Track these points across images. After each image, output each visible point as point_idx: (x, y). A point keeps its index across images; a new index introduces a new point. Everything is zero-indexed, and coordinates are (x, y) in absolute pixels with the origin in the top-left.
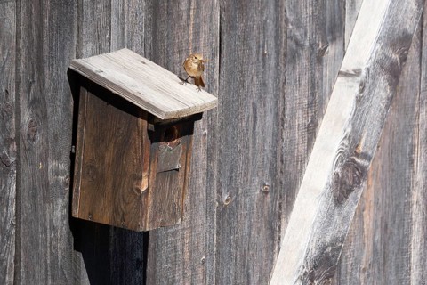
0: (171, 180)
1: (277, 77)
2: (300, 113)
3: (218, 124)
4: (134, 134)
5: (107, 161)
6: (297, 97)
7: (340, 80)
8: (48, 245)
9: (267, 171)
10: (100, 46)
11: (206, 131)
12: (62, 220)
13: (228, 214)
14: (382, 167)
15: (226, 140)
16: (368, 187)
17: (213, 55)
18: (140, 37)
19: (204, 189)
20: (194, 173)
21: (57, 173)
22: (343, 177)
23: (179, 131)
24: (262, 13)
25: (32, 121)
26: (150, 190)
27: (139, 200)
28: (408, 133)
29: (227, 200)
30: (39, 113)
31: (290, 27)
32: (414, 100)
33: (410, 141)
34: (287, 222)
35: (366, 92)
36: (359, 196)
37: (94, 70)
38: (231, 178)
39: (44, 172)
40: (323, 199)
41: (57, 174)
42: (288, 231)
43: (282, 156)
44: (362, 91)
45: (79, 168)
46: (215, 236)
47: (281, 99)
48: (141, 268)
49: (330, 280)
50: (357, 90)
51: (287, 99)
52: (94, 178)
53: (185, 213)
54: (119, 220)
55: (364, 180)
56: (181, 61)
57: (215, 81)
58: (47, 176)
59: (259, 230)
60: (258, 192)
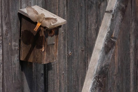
0: (52, 47)
1: (85, 13)
2: (93, 25)
3: (67, 29)
6: (92, 19)
7: (105, 14)
8: (13, 69)
9: (83, 44)
10: (28, 5)
11: (63, 31)
12: (17, 61)
13: (71, 58)
14: (120, 41)
15: (70, 34)
16: (116, 48)
17: (65, 7)
18: (41, 2)
19: (63, 50)
20: (60, 45)
21: (15, 46)
22: (108, 45)
23: (54, 32)
25: (6, 30)
26: (45, 51)
27: (42, 54)
28: (128, 30)
29: (70, 53)
30: (9, 27)
32: (130, 20)
33: (129, 33)
34: (90, 60)
35: (114, 17)
36: (113, 51)
37: (26, 12)
38: (71, 46)
40: (101, 52)
42: (90, 63)
43: (88, 39)
44: (113, 17)
45: (22, 44)
46: (67, 65)
47: (87, 20)
48: (43, 76)
49: (104, 78)
50: (111, 17)
51: (89, 20)
52: (27, 47)
53: (57, 58)
54: (35, 61)
55: (114, 46)
56: (54, 9)
57: (65, 15)
58: (12, 47)
59: (81, 63)
60: (80, 51)
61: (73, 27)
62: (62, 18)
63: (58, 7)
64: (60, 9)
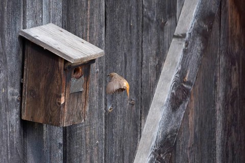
0: (78, 96)
1: (138, 39)
2: (151, 59)
3: (104, 66)
4: (57, 72)
5: (41, 87)
6: (149, 50)
7: (173, 40)
8: (8, 135)
9: (133, 92)
10: (36, 22)
11: (98, 70)
12: (16, 121)
13: (111, 117)
14: (199, 89)
16: (191, 101)
17: (101, 26)
18: (59, 17)
19: (97, 103)
20: (91, 94)
22: (177, 95)
23: (82, 70)
24: (129, 2)
26: (66, 103)
27: (60, 110)
28: (214, 70)
29: (111, 109)
30: (2, 60)
31: (145, 10)
32: (217, 51)
33: (215, 74)
34: (145, 121)
35: (189, 46)
36: (186, 106)
37: (33, 35)
38: (112, 96)
39: (5, 94)
40: (165, 108)
41: (13, 95)
42: (145, 126)
43: (142, 83)
44: (186, 46)
45: (25, 92)
46: (104, 129)
47: (141, 51)
48: (62, 148)
49: (170, 154)
50: (184, 45)
51: (144, 51)
52: (34, 97)
53: (86, 116)
54: (49, 121)
55: (189, 97)
56: (83, 30)
57: (103, 41)
58: (7, 96)
59: (129, 126)
60: (128, 104)
61: (115, 62)
62: (96, 45)
63: (90, 26)
64: (94, 30)
